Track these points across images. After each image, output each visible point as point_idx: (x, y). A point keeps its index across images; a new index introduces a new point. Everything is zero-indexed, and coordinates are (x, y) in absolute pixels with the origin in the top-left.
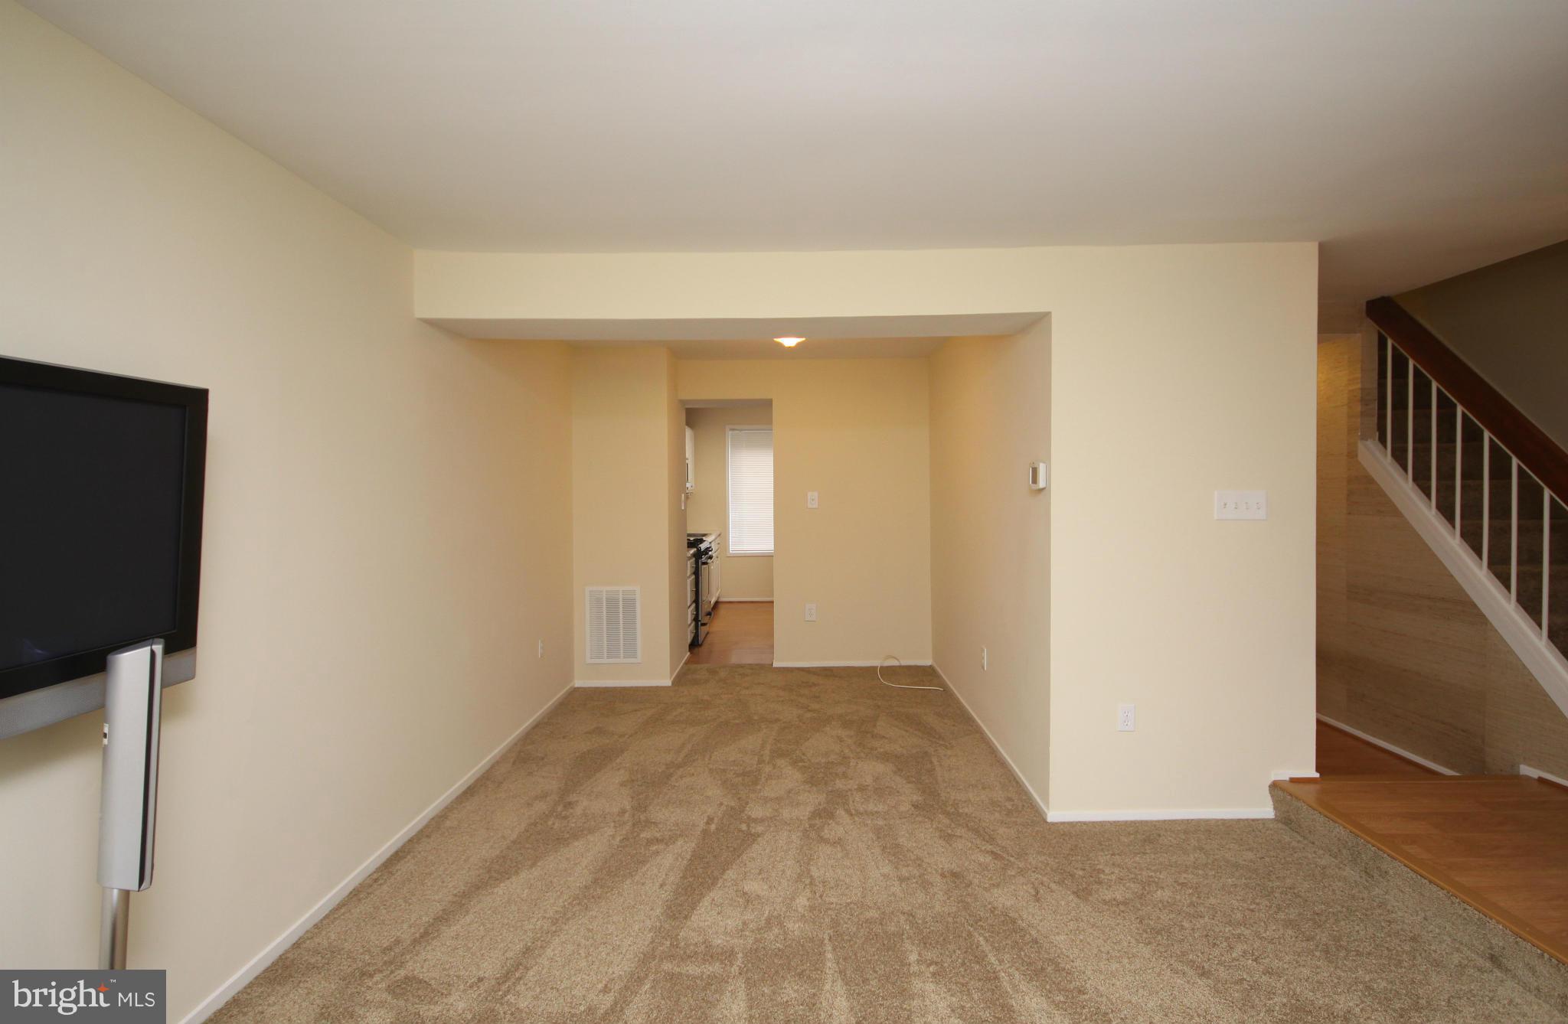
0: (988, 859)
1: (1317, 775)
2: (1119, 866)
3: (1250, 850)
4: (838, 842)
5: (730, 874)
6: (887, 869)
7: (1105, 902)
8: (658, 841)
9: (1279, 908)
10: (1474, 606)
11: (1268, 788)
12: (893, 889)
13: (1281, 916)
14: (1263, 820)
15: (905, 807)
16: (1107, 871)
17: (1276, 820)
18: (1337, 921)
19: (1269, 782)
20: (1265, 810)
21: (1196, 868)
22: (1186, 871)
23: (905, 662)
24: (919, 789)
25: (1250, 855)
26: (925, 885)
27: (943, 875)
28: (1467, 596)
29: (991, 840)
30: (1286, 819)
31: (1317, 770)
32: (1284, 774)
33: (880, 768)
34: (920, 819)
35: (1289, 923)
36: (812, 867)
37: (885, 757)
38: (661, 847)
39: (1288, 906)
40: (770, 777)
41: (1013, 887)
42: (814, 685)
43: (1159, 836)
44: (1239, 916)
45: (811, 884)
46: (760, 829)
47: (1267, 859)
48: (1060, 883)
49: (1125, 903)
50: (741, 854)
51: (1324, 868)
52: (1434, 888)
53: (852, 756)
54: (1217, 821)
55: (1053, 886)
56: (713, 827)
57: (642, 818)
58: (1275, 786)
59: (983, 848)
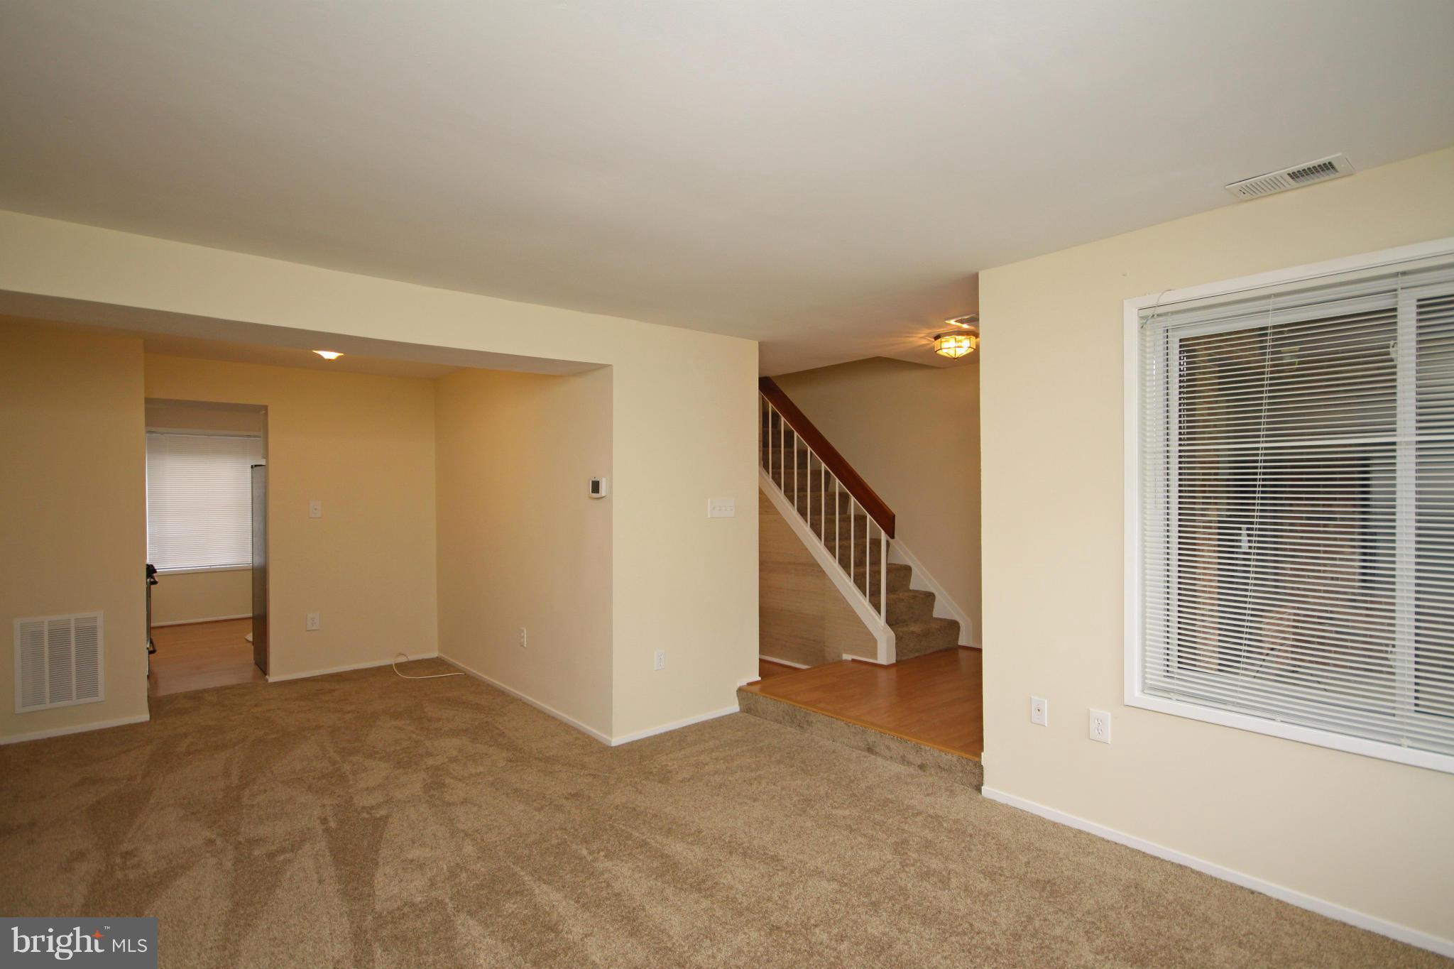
0: (590, 779)
1: (760, 678)
2: (674, 759)
3: (738, 730)
4: (465, 802)
5: (385, 852)
6: (521, 807)
7: (682, 781)
8: (283, 851)
9: (770, 756)
10: (819, 566)
11: (735, 692)
12: (537, 818)
13: (773, 759)
14: (735, 713)
15: (502, 764)
16: (670, 764)
17: (742, 711)
18: (799, 754)
19: (736, 689)
20: (734, 707)
21: (717, 748)
22: (713, 751)
23: (412, 658)
24: (502, 749)
25: (740, 734)
26: (559, 808)
27: (566, 798)
28: (816, 561)
29: (583, 767)
30: (747, 709)
31: (760, 676)
32: (743, 682)
33: (456, 742)
34: (520, 768)
35: (779, 762)
36: (457, 825)
37: (455, 733)
38: (288, 855)
39: (774, 754)
40: (355, 773)
41: (619, 791)
42: (334, 690)
43: (686, 736)
44: (754, 766)
45: (466, 835)
46: (383, 812)
47: (749, 733)
48: (647, 778)
49: (692, 778)
50: (382, 834)
51: (778, 730)
52: (839, 722)
53: (422, 738)
54: (712, 720)
55: (644, 782)
56: (333, 824)
57: (241, 839)
58: (740, 690)
59: (582, 774)
